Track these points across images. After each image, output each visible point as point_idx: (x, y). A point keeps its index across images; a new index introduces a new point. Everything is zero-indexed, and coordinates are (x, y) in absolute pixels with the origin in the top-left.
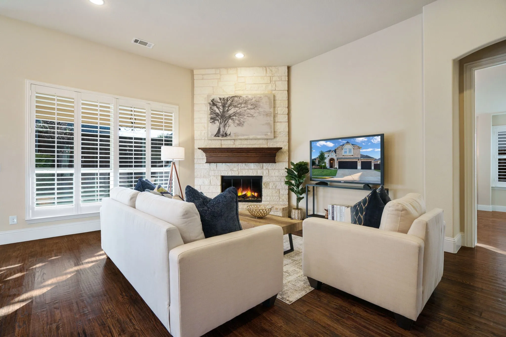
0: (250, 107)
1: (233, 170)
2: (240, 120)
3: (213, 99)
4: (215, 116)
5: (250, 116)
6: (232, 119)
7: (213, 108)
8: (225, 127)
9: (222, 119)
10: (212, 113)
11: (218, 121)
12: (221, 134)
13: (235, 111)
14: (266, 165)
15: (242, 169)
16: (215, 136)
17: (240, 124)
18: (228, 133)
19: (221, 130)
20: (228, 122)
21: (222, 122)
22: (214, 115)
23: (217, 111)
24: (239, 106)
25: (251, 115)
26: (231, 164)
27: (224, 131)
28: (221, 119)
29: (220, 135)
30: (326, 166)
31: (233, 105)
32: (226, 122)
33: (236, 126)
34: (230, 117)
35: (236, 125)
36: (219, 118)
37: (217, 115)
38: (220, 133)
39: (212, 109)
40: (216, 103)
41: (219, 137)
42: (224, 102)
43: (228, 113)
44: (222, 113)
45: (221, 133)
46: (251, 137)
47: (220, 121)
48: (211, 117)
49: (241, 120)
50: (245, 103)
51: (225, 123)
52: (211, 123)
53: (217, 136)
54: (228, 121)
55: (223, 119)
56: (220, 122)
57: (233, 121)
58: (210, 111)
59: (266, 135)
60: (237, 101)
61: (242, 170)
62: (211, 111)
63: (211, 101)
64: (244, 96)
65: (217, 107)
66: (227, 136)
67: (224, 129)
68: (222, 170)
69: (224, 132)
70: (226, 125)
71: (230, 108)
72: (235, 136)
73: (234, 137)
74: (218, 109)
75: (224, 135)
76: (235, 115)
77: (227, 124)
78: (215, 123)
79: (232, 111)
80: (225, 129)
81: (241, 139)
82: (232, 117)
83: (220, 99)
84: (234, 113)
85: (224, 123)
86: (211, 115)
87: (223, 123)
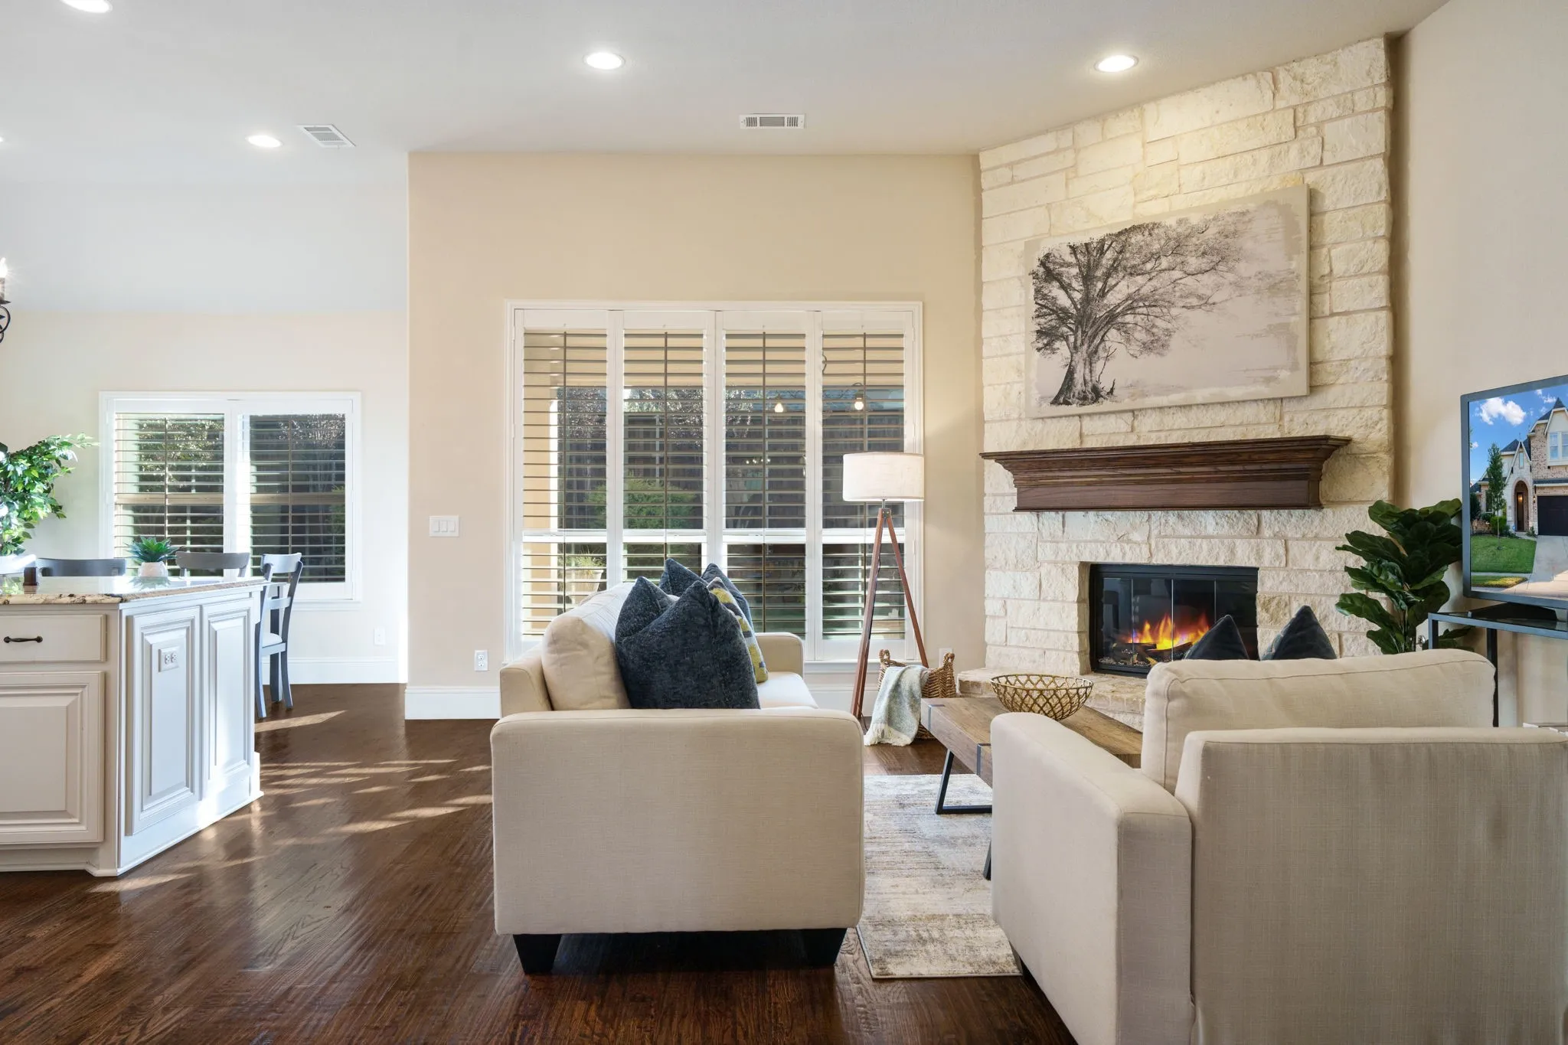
0: (1194, 263)
1: (1129, 541)
2: (1154, 326)
3: (1047, 256)
4: (1053, 323)
5: (1194, 301)
6: (1122, 327)
7: (1046, 291)
8: (1091, 364)
9: (1080, 332)
10: (1045, 310)
11: (1064, 343)
12: (1076, 394)
13: (1133, 289)
14: (1276, 519)
15: (1166, 536)
16: (1056, 401)
17: (1155, 345)
18: (1105, 385)
19: (1075, 375)
20: (1102, 340)
21: (1079, 342)
22: (1049, 318)
23: (1063, 300)
24: (1149, 266)
25: (1200, 297)
26: (1118, 513)
27: (1088, 378)
28: (1075, 332)
29: (1074, 396)
30: (1505, 520)
31: (1125, 268)
32: (1097, 341)
33: (1137, 354)
34: (1111, 318)
35: (1135, 348)
36: (1070, 328)
37: (1063, 315)
38: (1074, 389)
39: (1044, 297)
40: (1059, 270)
41: (1067, 403)
42: (1089, 260)
43: (1105, 302)
44: (1079, 307)
45: (1079, 386)
46: (1200, 395)
47: (1072, 339)
48: (1039, 328)
49: (1157, 327)
50: (1175, 252)
51: (1091, 347)
52: (1039, 350)
53: (1061, 400)
54: (1103, 336)
55: (1083, 332)
56: (1072, 346)
57: (1125, 332)
58: (1036, 303)
59: (1268, 380)
60: (1141, 247)
61: (1166, 540)
62: (1040, 302)
63: (1038, 263)
64: (1171, 222)
65: (1060, 283)
66: (1101, 399)
67: (1087, 371)
68: (1086, 542)
69: (1090, 385)
70: (1096, 352)
71: (1114, 283)
72: (1132, 396)
73: (1127, 400)
74: (1067, 292)
75: (1090, 396)
76: (1133, 308)
77: (1101, 347)
78: (1054, 351)
79: (1121, 290)
80: (1091, 372)
81: (1161, 408)
82: (1119, 320)
83: (1074, 249)
84: (1127, 300)
85: (1089, 346)
86: (1038, 320)
87: (1085, 347)
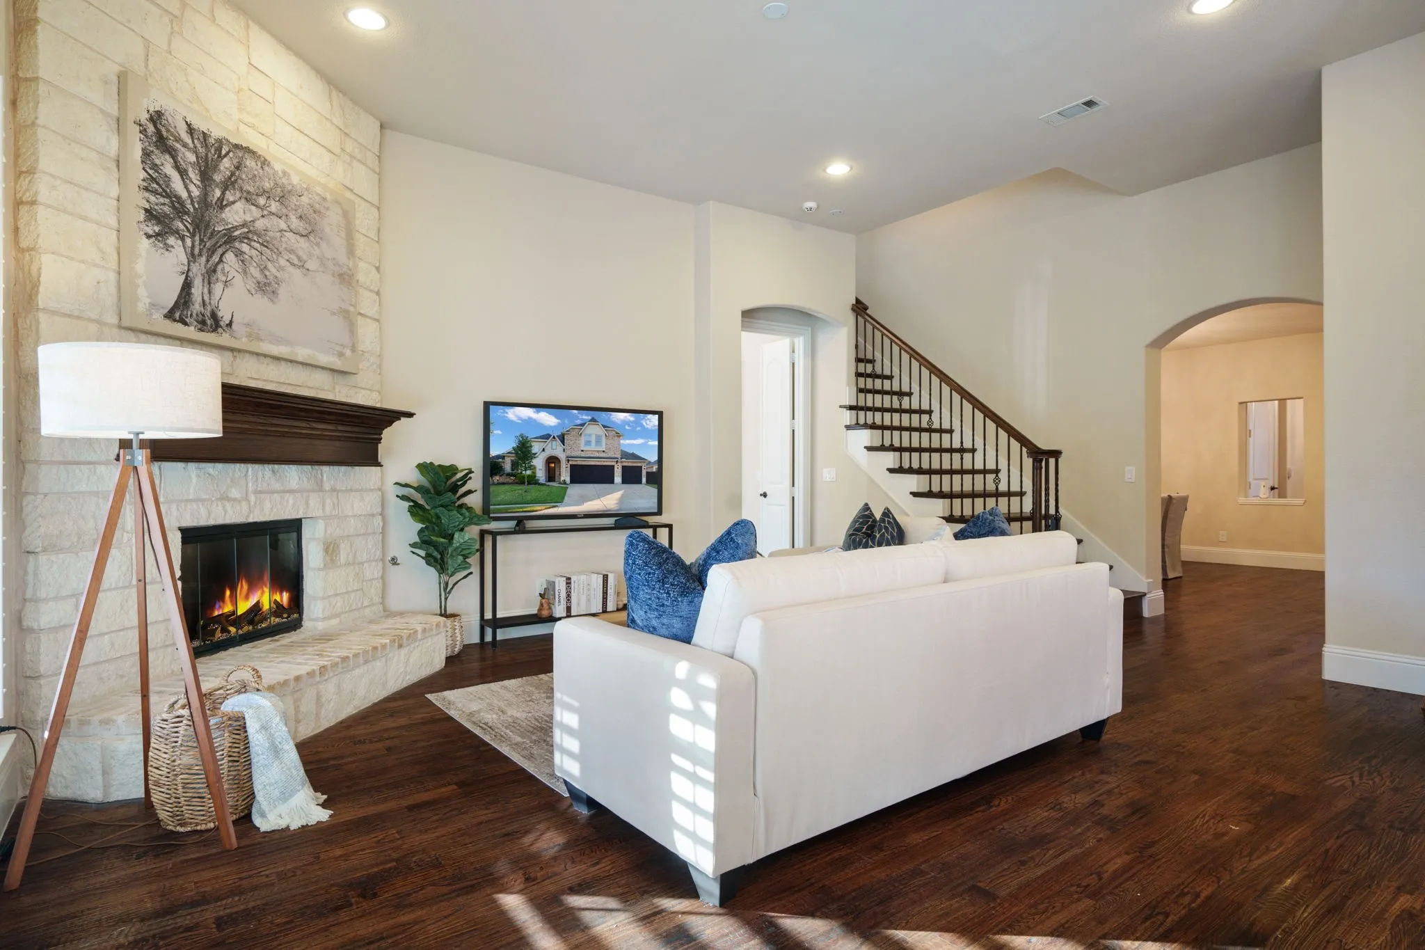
0: (295, 223)
1: (228, 499)
2: (266, 268)
3: (159, 114)
4: (167, 209)
5: (296, 262)
6: (239, 253)
7: (158, 162)
8: (209, 283)
9: (197, 238)
10: (155, 185)
11: (180, 242)
12: (194, 315)
13: (249, 218)
15: (261, 492)
16: (170, 315)
17: (266, 287)
18: (225, 315)
19: (193, 290)
20: (221, 260)
21: (197, 251)
22: (162, 200)
23: (177, 185)
24: (262, 201)
25: (299, 258)
26: (220, 466)
27: (206, 298)
28: (193, 236)
29: (191, 315)
31: (241, 190)
32: (216, 258)
33: (253, 292)
34: (229, 239)
35: (251, 285)
36: (185, 226)
37: (178, 207)
38: (192, 307)
39: (155, 167)
40: (171, 142)
41: (186, 324)
42: (207, 155)
43: (223, 215)
44: (197, 206)
45: (196, 307)
46: (302, 353)
47: (189, 242)
48: (147, 206)
49: (269, 271)
50: (282, 199)
51: (210, 263)
52: (149, 236)
53: (177, 315)
54: (222, 256)
55: (201, 240)
56: (189, 250)
57: (242, 261)
58: (144, 169)
59: (341, 355)
60: (255, 176)
61: (263, 496)
62: (151, 172)
63: (147, 116)
64: (278, 167)
65: (176, 162)
66: (220, 330)
67: (206, 290)
68: (187, 501)
69: (209, 308)
70: (215, 271)
71: (231, 199)
72: (249, 336)
73: (244, 340)
74: (182, 176)
75: (209, 322)
76: (248, 238)
77: (220, 267)
78: (168, 248)
79: (236, 214)
80: (210, 292)
81: (258, 354)
82: (237, 244)
83: (191, 130)
84: (243, 226)
85: (208, 261)
86: (147, 195)
87: (203, 259)
